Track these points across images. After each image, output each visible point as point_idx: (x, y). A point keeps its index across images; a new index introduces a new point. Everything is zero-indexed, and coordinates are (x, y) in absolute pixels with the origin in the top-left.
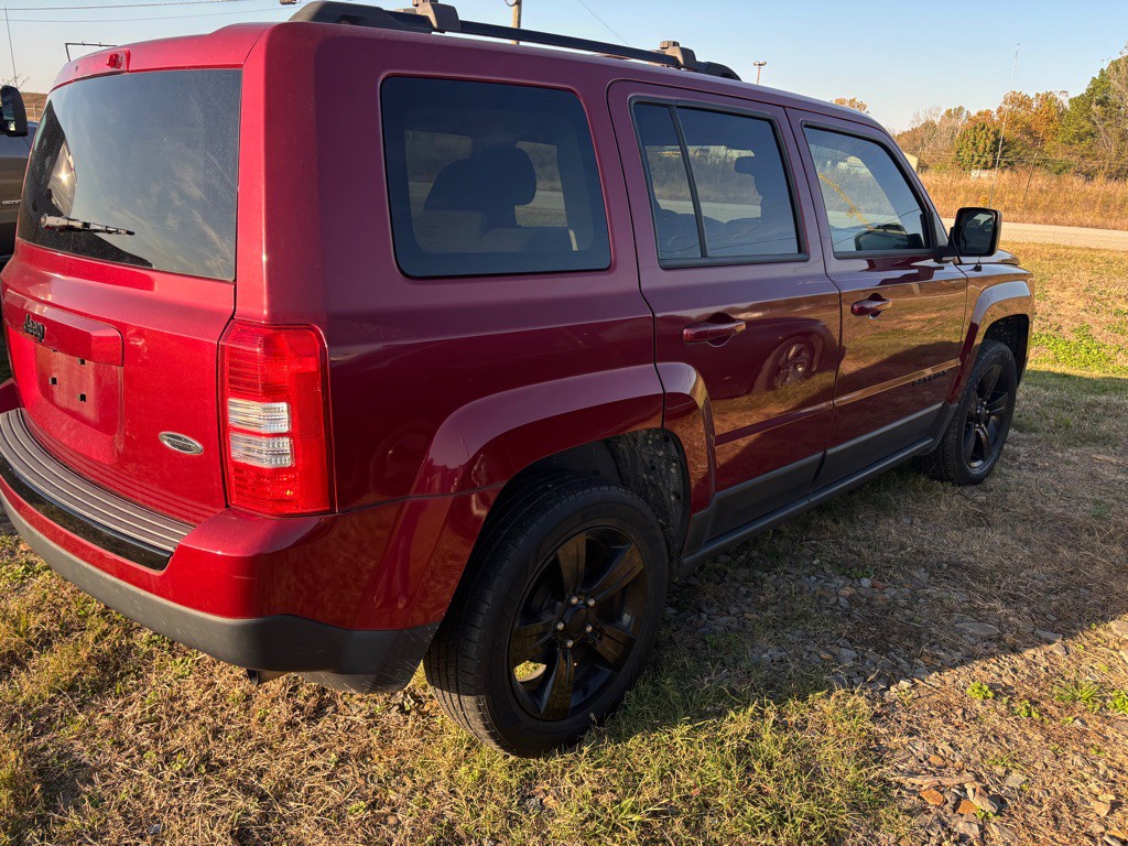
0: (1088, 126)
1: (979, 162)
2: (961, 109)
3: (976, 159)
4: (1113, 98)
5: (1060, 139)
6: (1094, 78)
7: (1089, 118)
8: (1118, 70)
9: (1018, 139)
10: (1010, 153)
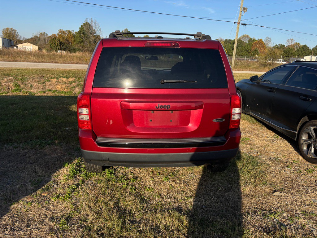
0: (82, 40)
1: (57, 48)
2: (44, 33)
3: (56, 47)
4: (86, 33)
5: (76, 43)
6: (80, 27)
7: (81, 37)
8: (85, 26)
9: (65, 42)
10: (64, 46)
